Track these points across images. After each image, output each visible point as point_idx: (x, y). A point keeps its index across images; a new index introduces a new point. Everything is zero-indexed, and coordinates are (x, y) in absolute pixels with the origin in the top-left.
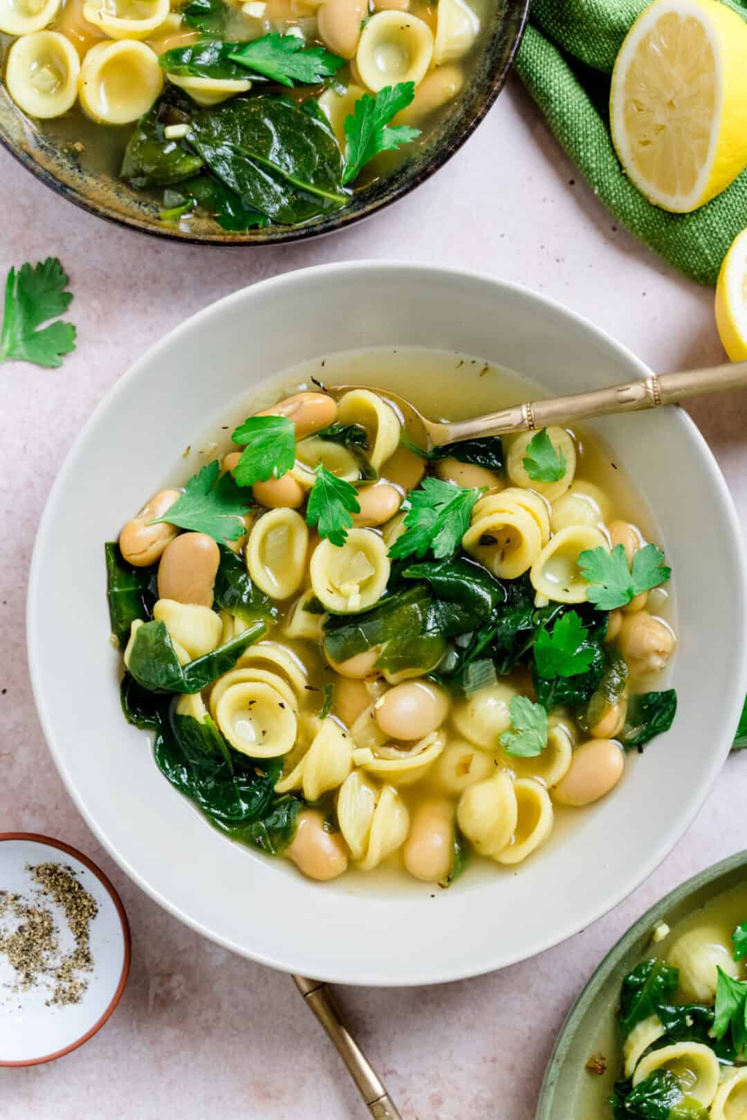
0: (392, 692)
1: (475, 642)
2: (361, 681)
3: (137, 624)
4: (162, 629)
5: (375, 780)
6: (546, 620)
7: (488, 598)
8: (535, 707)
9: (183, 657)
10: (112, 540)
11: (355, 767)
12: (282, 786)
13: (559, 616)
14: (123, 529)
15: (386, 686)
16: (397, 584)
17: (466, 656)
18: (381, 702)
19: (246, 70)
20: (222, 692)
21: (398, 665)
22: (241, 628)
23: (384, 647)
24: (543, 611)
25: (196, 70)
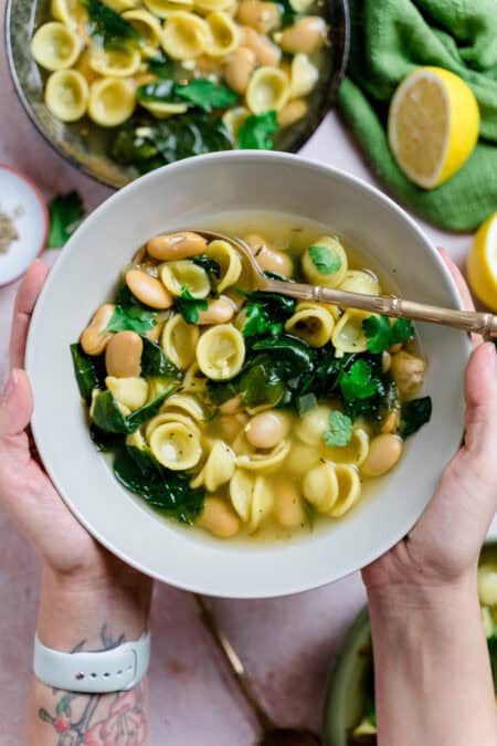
0: (254, 420)
1: (301, 384)
2: (232, 415)
3: (96, 393)
4: (110, 395)
5: (251, 474)
6: (344, 366)
7: (307, 358)
8: (346, 418)
9: (125, 411)
10: (75, 341)
11: (236, 467)
12: (195, 484)
13: (351, 363)
14: (82, 335)
15: (249, 417)
16: (250, 354)
17: (296, 393)
18: (248, 428)
19: (184, 99)
20: (153, 430)
21: (254, 404)
22: (161, 388)
23: (244, 394)
24: (342, 361)
25: (155, 98)
